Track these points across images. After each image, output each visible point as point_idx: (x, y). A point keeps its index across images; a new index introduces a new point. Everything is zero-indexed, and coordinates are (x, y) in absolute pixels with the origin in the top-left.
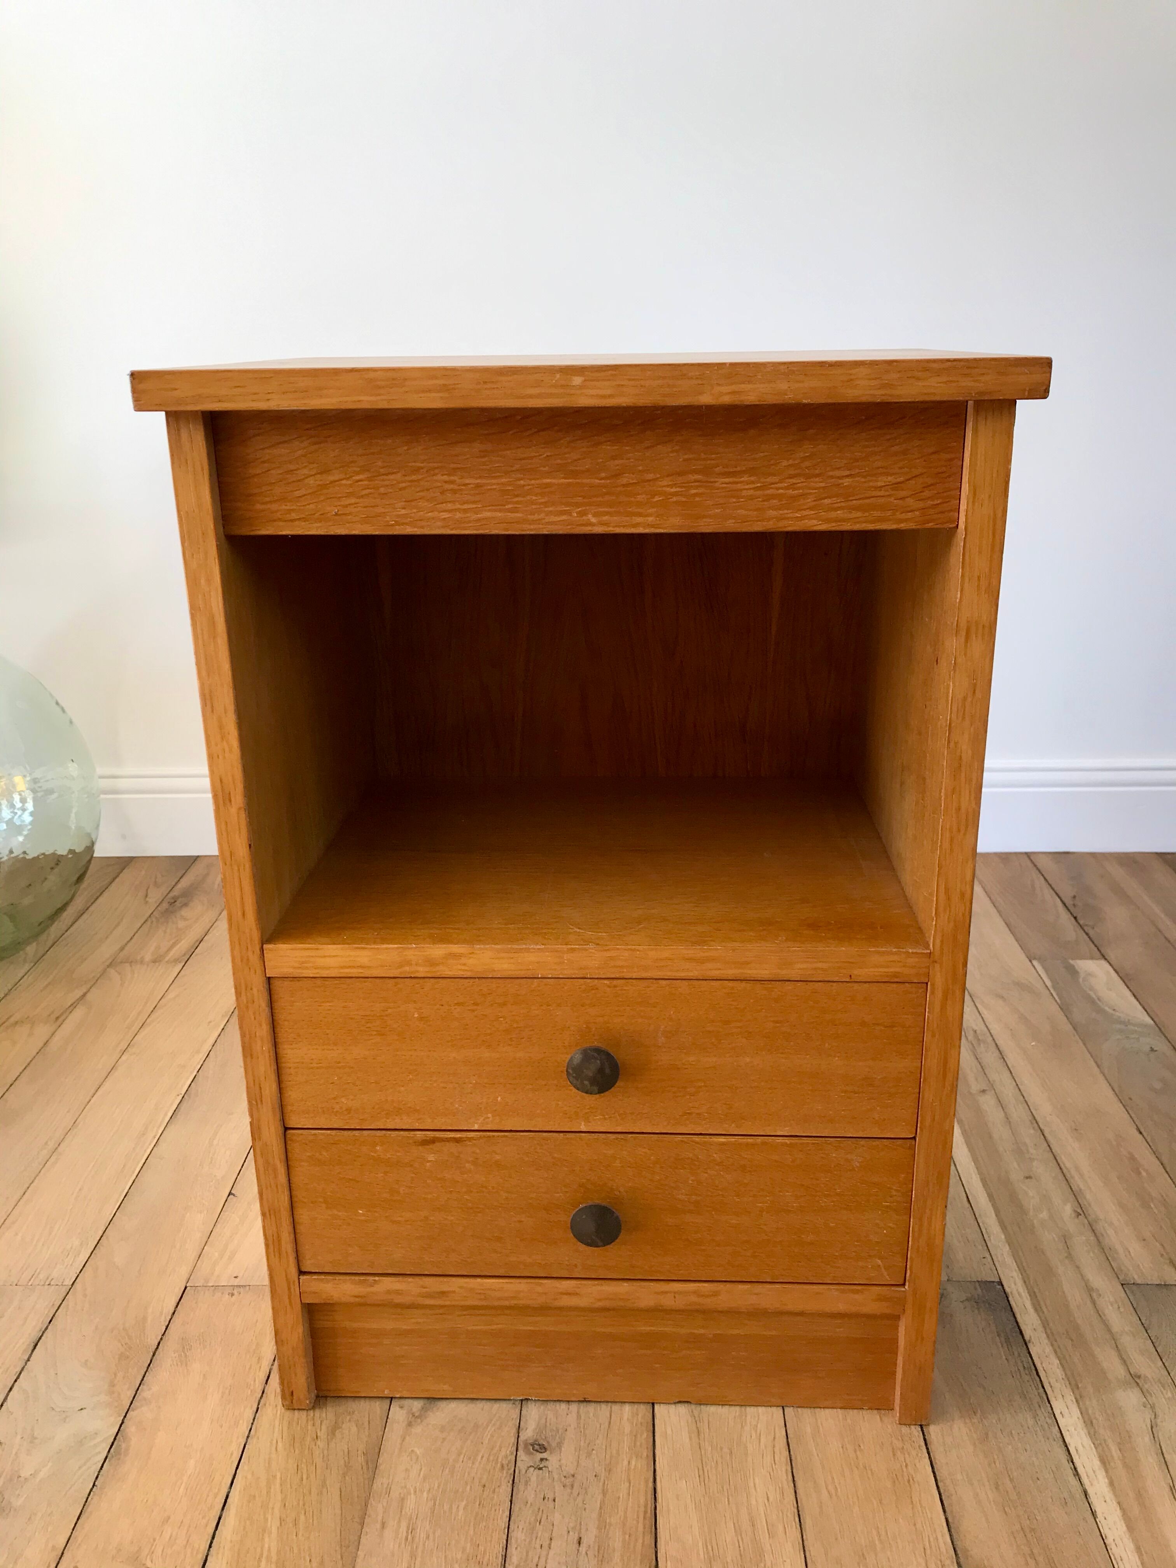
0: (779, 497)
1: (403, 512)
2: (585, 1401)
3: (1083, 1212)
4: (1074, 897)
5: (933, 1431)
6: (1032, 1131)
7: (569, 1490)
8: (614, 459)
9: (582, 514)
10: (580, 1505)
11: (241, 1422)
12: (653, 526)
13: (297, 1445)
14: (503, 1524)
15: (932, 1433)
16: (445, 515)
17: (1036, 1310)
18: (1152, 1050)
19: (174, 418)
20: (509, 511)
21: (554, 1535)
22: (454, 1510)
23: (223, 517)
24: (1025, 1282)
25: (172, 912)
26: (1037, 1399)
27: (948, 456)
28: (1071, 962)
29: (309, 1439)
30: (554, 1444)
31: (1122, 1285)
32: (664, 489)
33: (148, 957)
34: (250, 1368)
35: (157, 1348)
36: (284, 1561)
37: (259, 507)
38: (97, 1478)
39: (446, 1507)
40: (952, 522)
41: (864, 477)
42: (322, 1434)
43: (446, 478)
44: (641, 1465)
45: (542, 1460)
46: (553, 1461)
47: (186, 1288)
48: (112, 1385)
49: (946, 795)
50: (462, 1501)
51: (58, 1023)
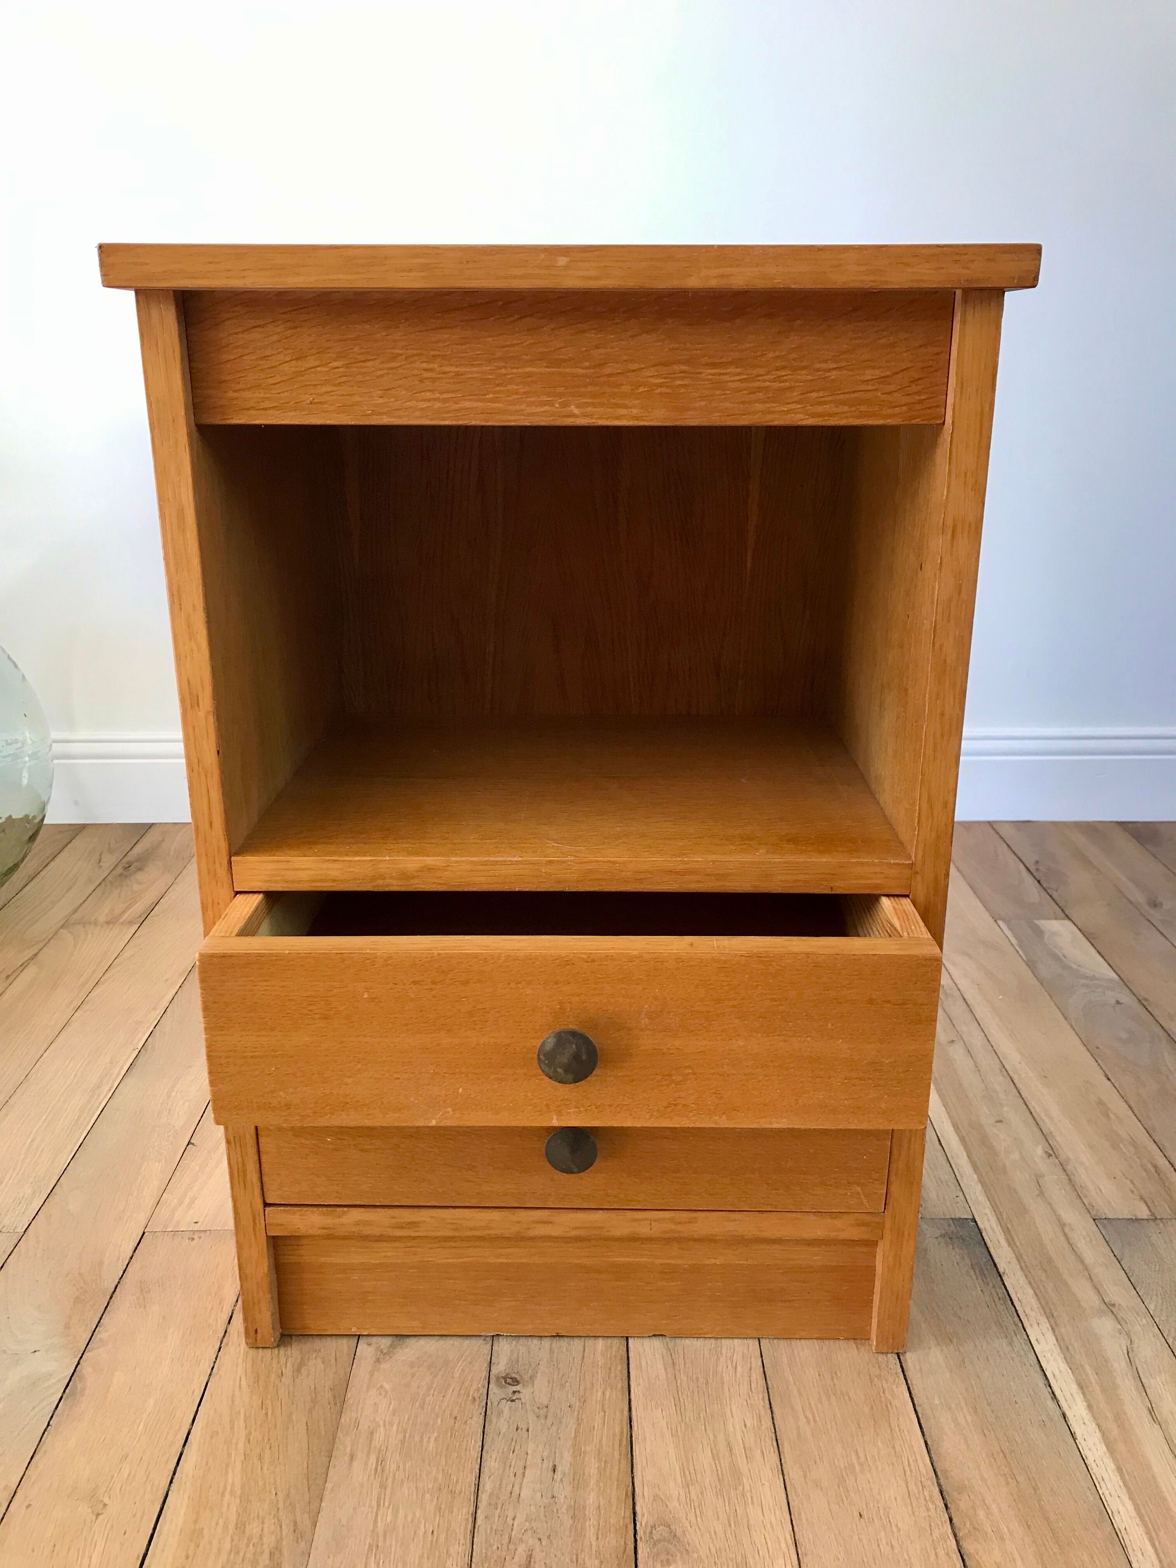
0: (766, 389)
1: (381, 401)
2: (558, 1336)
3: (1054, 1153)
4: (1037, 862)
5: (910, 1359)
6: (1001, 1078)
7: (543, 1421)
8: (598, 348)
9: (564, 405)
10: (555, 1434)
11: (203, 1361)
12: (637, 418)
13: (261, 1382)
14: (475, 1453)
15: (909, 1361)
16: (424, 405)
17: (1010, 1245)
18: (1118, 1002)
19: (144, 296)
20: (491, 401)
21: (528, 1463)
22: (425, 1440)
23: (194, 404)
24: (998, 1218)
25: (126, 876)
26: (1012, 1328)
27: (936, 350)
28: (1036, 922)
29: (273, 1376)
30: (526, 1377)
31: (1094, 1220)
32: (649, 379)
33: (102, 919)
34: (212, 1309)
35: (114, 1291)
36: (248, 1496)
37: (231, 394)
38: (52, 1417)
39: (417, 1438)
40: (940, 418)
41: (852, 370)
42: (288, 1371)
43: (425, 365)
44: (616, 1396)
45: (514, 1392)
46: (526, 1393)
47: (144, 1233)
48: (67, 1327)
49: (930, 698)
50: (433, 1432)
51: (9, 981)
